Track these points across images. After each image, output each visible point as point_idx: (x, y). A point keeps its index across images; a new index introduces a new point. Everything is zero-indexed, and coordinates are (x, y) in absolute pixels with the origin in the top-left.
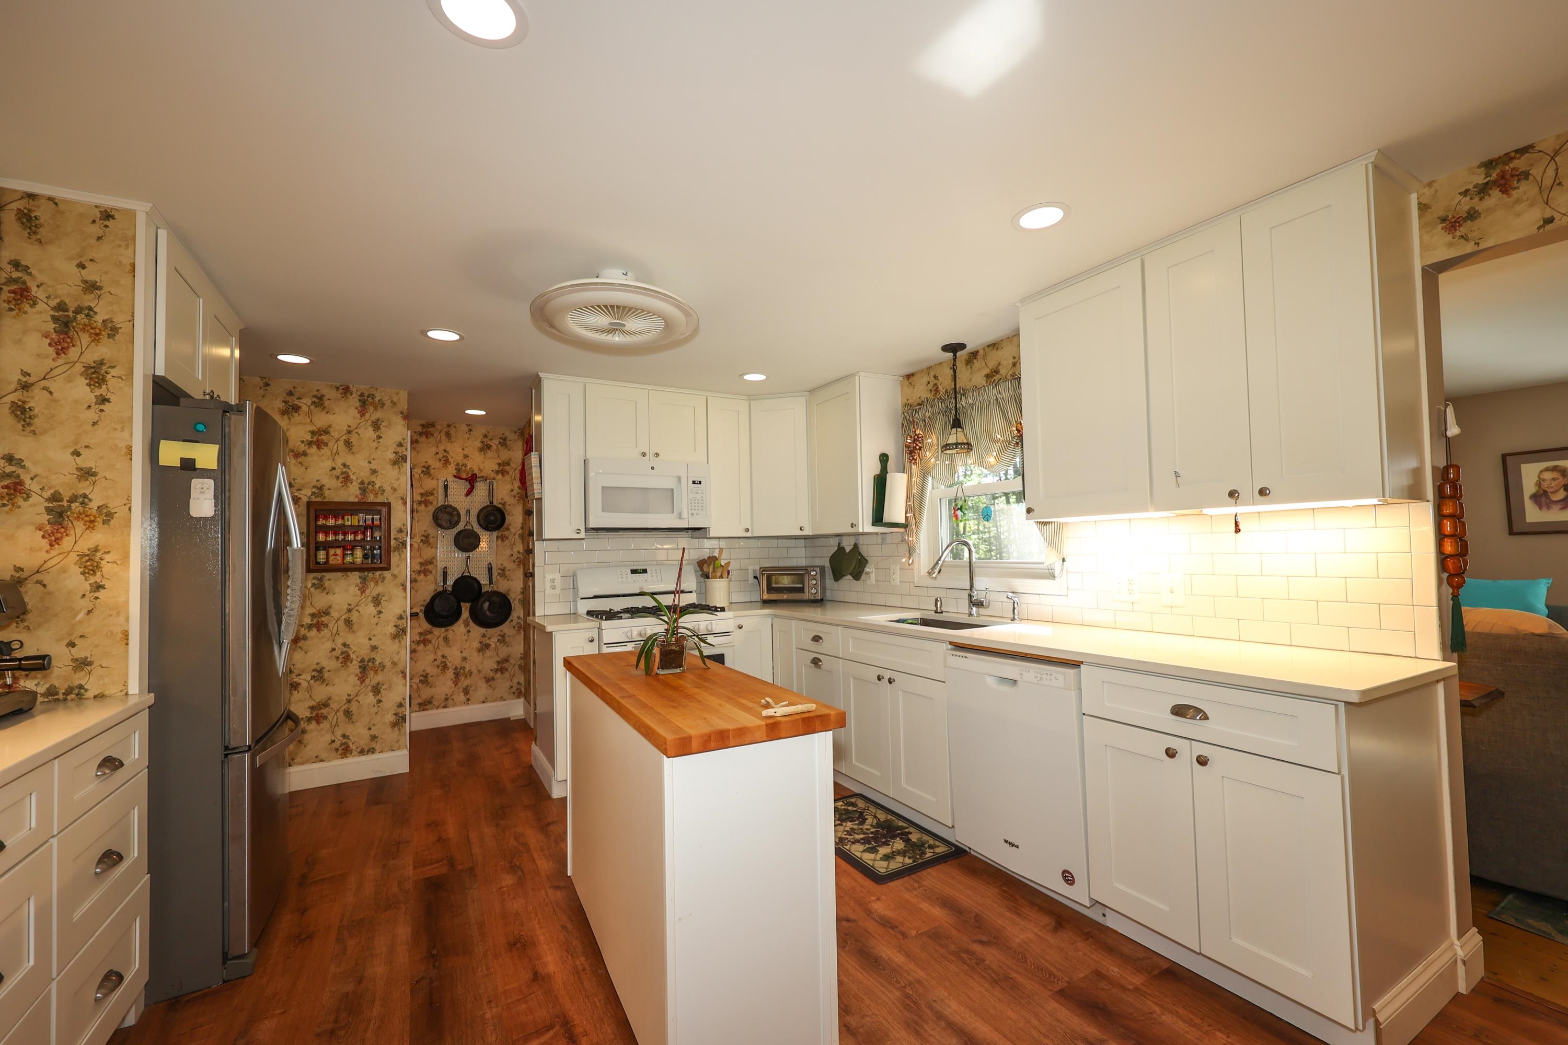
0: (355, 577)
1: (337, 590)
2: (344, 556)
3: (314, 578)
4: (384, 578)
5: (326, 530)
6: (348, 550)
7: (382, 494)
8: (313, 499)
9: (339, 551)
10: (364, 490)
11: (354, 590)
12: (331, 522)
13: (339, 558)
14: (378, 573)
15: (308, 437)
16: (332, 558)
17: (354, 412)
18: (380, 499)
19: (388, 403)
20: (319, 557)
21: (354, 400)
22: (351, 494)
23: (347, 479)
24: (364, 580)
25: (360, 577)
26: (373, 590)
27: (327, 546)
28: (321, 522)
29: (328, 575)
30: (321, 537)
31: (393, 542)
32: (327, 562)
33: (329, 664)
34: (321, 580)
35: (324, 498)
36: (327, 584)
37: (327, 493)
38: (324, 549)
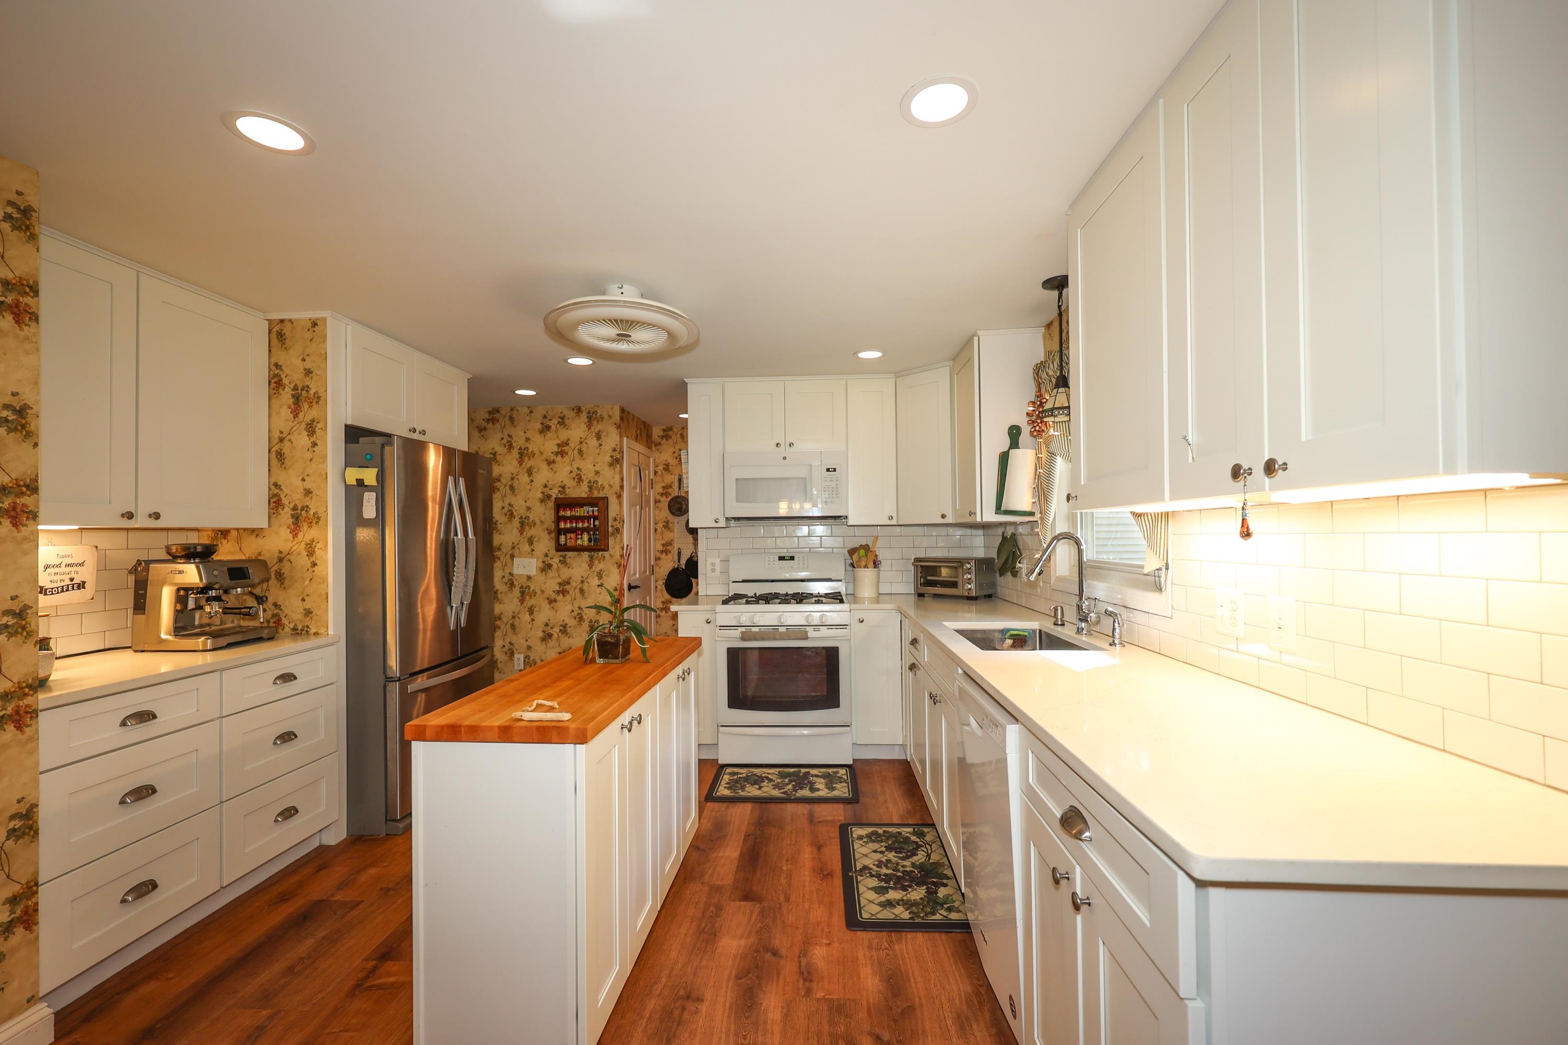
0: (586, 555)
1: (575, 565)
2: (577, 539)
3: (561, 556)
4: (604, 557)
5: (565, 519)
6: (579, 535)
7: (602, 490)
8: (560, 496)
9: (573, 536)
10: (591, 488)
11: (585, 566)
12: (568, 513)
13: (573, 541)
14: (600, 553)
15: (556, 449)
16: (568, 541)
17: (584, 427)
18: (601, 495)
19: (606, 417)
20: (560, 540)
21: (584, 417)
22: (581, 492)
23: (580, 479)
24: (591, 558)
25: (589, 556)
26: (599, 566)
27: (566, 531)
28: (562, 513)
29: (569, 554)
30: (562, 525)
31: (610, 529)
32: (565, 544)
33: (571, 622)
34: (564, 557)
35: (566, 495)
36: (568, 560)
37: (567, 491)
38: (565, 534)
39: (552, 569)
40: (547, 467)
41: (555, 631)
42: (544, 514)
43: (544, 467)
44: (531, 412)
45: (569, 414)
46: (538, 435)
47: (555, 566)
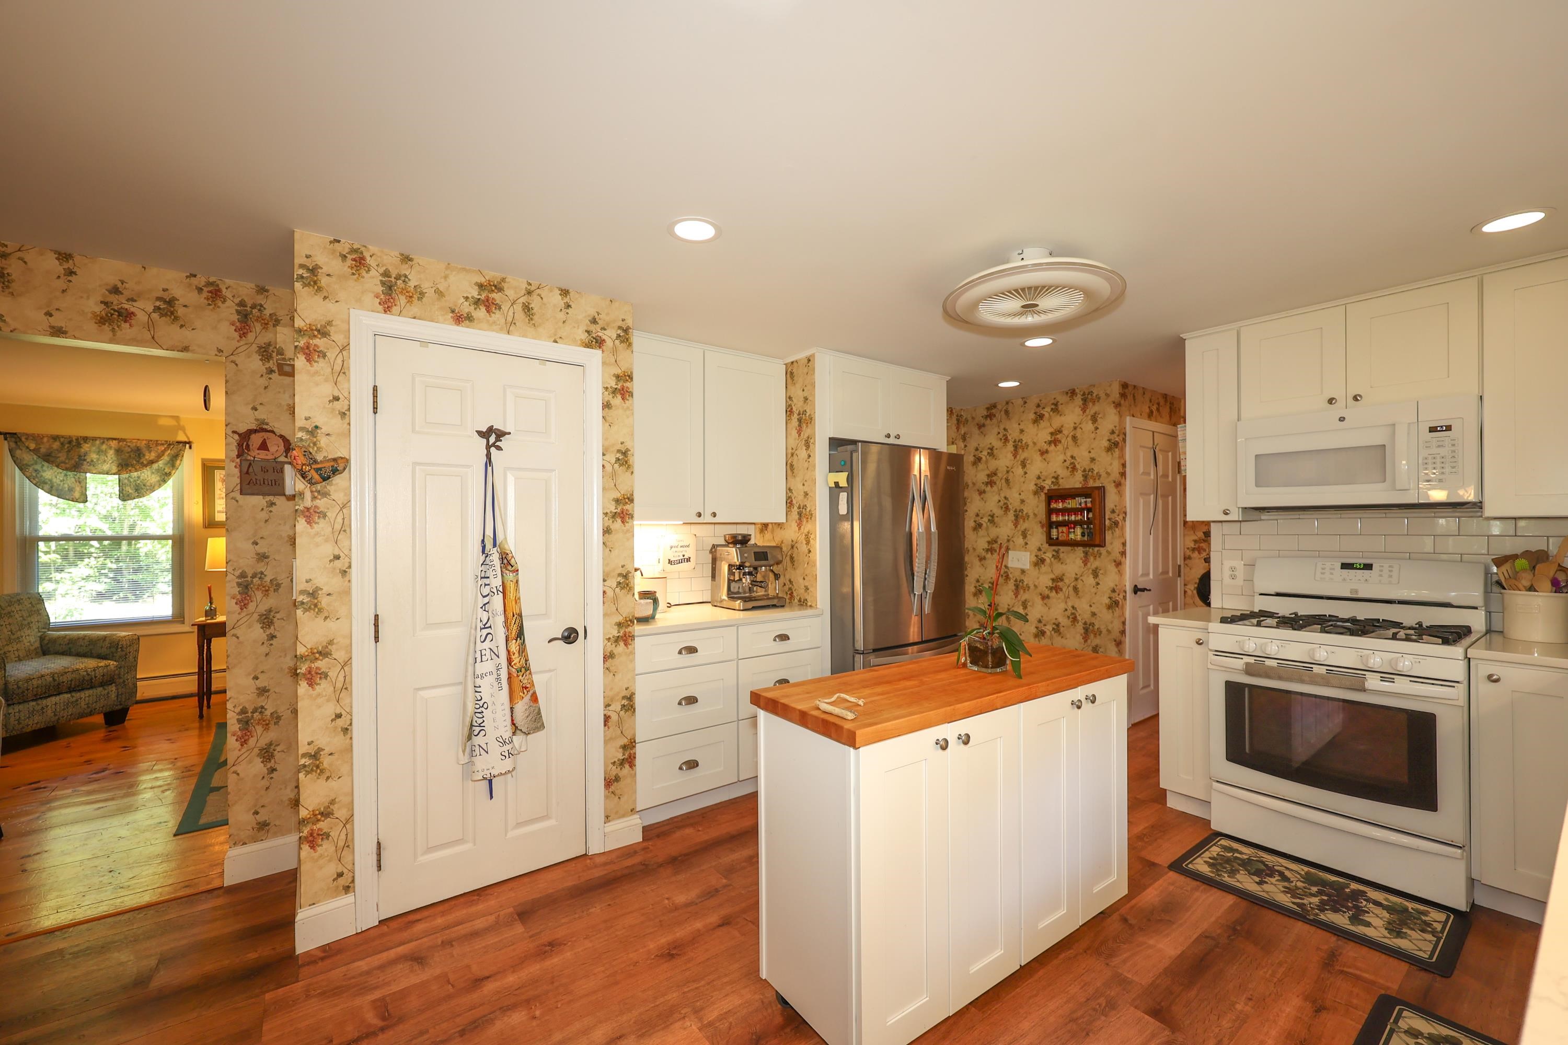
0: (1080, 551)
1: (1068, 561)
2: (1069, 532)
3: (1054, 550)
4: (1100, 554)
5: (1058, 511)
6: (1071, 528)
7: (1099, 479)
8: (1053, 487)
9: (1065, 529)
10: (1085, 477)
11: (1079, 562)
12: (1060, 506)
13: (1065, 535)
14: (1096, 549)
15: (1049, 438)
16: (1060, 535)
17: (1078, 411)
18: (1098, 484)
19: (1103, 396)
20: (1052, 534)
21: (1078, 400)
22: (1076, 482)
23: (1074, 468)
24: (1086, 553)
25: (1084, 552)
26: (1094, 563)
27: (1059, 524)
28: (1053, 505)
29: (1062, 549)
30: (1054, 518)
31: (1107, 522)
32: (1057, 538)
33: (1063, 621)
34: (1057, 552)
35: (1059, 485)
36: (1061, 555)
37: (1061, 481)
38: (1057, 528)
39: (1045, 564)
40: (1041, 458)
41: (1048, 629)
42: (1038, 507)
43: (1037, 457)
44: (1025, 403)
45: (1062, 399)
46: (1031, 426)
47: (1048, 561)
